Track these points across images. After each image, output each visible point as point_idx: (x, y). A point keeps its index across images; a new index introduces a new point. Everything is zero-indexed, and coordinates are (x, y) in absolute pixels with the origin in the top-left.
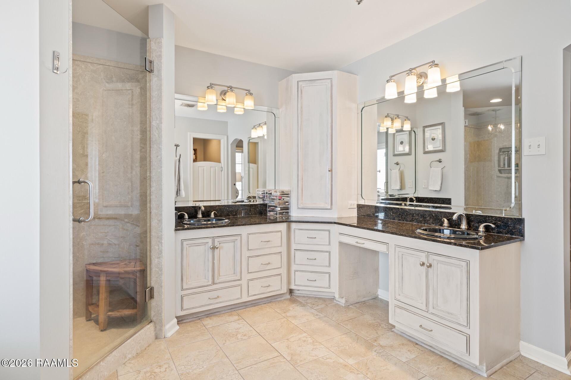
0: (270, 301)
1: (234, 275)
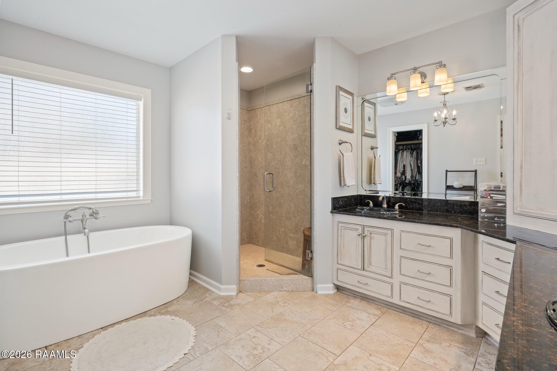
0: (439, 324)
1: (385, 270)
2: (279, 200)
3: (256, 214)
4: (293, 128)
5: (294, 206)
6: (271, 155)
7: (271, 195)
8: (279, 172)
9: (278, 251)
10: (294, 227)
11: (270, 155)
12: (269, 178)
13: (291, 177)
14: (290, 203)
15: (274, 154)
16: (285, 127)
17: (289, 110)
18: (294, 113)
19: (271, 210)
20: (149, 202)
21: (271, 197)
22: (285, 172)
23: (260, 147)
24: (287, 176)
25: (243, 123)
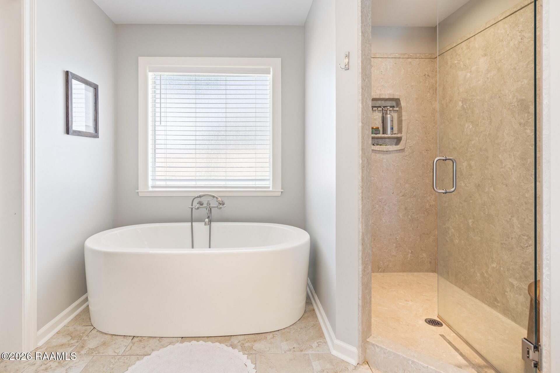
2: (487, 209)
3: (445, 226)
4: (517, 68)
5: (519, 226)
6: (471, 127)
7: (471, 197)
8: (487, 157)
9: (485, 303)
10: (521, 267)
11: (469, 126)
12: (468, 167)
13: (514, 166)
14: (512, 216)
15: (477, 125)
16: (499, 69)
17: (508, 35)
18: (520, 38)
19: (470, 224)
20: (279, 194)
21: (471, 201)
22: (500, 156)
23: (452, 115)
24: (504, 165)
25: (421, 80)
